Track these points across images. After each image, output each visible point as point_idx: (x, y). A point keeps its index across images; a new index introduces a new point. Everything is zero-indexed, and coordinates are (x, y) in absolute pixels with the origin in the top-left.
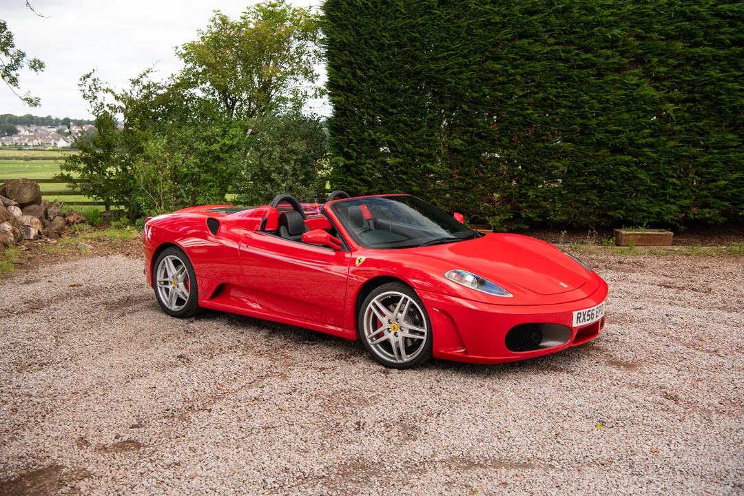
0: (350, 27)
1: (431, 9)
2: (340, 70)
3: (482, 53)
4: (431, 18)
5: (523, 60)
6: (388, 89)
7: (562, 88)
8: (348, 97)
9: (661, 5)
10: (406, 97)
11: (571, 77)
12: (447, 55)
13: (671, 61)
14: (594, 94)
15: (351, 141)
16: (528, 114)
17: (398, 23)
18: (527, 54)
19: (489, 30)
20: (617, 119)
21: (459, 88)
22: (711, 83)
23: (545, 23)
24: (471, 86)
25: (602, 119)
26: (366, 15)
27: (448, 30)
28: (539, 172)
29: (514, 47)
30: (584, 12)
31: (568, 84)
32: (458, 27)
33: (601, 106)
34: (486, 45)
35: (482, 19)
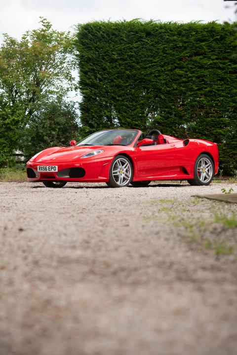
0: (93, 48)
1: (142, 38)
2: (87, 74)
3: (172, 64)
4: (141, 44)
5: (197, 68)
6: (116, 86)
7: (221, 85)
8: (92, 90)
12: (151, 66)
15: (93, 117)
16: (201, 101)
18: (200, 65)
19: (177, 50)
21: (159, 85)
23: (210, 47)
24: (166, 84)
26: (103, 41)
27: (152, 50)
28: (209, 136)
29: (192, 61)
31: (225, 83)
32: (158, 49)
34: (175, 60)
35: (172, 44)
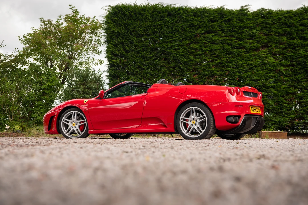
0: (122, 25)
1: (163, 17)
3: (189, 40)
4: (163, 22)
5: (209, 43)
6: (142, 56)
7: (229, 58)
9: (275, 20)
10: (151, 61)
11: (232, 53)
12: (172, 40)
13: (281, 46)
14: (245, 61)
16: (212, 70)
17: (148, 24)
18: (212, 41)
19: (193, 28)
20: (256, 74)
21: (178, 57)
22: (301, 57)
23: (220, 26)
25: (249, 73)
26: (130, 20)
27: (172, 28)
29: (204, 37)
30: (238, 21)
31: (232, 56)
32: (177, 27)
33: (248, 67)
34: (191, 36)
35: (189, 23)
